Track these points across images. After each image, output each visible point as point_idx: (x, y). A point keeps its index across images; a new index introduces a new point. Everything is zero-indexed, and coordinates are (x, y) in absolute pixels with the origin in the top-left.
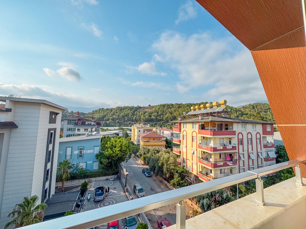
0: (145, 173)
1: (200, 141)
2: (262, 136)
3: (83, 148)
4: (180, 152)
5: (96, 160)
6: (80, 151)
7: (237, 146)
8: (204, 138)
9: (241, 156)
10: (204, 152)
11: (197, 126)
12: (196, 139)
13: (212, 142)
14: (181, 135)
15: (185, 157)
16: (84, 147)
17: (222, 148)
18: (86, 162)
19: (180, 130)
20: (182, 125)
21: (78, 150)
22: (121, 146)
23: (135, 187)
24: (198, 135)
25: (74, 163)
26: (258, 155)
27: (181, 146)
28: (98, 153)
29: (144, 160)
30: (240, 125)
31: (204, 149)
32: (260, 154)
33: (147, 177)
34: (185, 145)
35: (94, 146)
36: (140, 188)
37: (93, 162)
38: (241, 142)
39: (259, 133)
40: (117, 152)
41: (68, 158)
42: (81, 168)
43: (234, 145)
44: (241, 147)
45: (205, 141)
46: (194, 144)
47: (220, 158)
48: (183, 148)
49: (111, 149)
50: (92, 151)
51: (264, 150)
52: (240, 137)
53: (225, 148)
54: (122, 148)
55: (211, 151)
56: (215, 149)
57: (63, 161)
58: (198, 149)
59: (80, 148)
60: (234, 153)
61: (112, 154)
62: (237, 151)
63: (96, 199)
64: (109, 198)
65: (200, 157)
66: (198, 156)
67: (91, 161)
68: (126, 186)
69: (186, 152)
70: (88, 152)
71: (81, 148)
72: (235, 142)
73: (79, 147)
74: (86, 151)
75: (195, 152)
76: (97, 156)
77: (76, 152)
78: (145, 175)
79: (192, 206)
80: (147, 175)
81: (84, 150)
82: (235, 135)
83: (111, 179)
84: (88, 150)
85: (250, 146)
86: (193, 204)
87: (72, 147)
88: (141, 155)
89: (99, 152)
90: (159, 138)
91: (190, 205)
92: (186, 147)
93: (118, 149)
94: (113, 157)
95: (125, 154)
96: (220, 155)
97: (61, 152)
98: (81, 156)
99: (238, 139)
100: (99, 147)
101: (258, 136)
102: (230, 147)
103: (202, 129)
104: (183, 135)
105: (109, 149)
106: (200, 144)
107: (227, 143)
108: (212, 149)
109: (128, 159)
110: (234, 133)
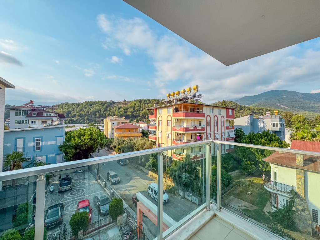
0: (120, 162)
1: (174, 124)
2: (226, 119)
3: (40, 138)
4: (156, 138)
5: (60, 152)
6: (37, 143)
7: (206, 127)
8: (178, 120)
9: (209, 136)
10: (178, 134)
11: (171, 110)
12: (171, 122)
13: (185, 124)
14: (157, 122)
15: (160, 142)
16: (42, 137)
17: (193, 128)
18: (46, 156)
19: (156, 117)
20: (158, 111)
21: (34, 141)
22: (91, 134)
23: (108, 174)
24: (173, 118)
25: (30, 157)
26: (222, 135)
27: (157, 132)
28: (62, 144)
29: (119, 151)
30: (208, 108)
31: (177, 130)
32: (223, 134)
33: (122, 165)
34: (160, 130)
35: (56, 136)
36: (115, 174)
37: (56, 155)
38: (209, 124)
39: (223, 116)
40: (86, 140)
41: (20, 150)
42: (40, 162)
43: (203, 126)
44: (209, 128)
45: (178, 124)
46: (169, 127)
47: (192, 139)
48: (158, 134)
49: (79, 138)
50: (54, 142)
51: (226, 131)
52: (209, 119)
53: (195, 129)
54: (92, 137)
55: (184, 131)
56: (187, 129)
57: (11, 153)
58: (172, 131)
59: (36, 138)
60: (203, 133)
61: (80, 142)
62: (205, 131)
63: (61, 189)
64: (78, 188)
65: (174, 138)
66: (172, 138)
67: (53, 154)
68: (98, 175)
69: (161, 137)
70: (49, 143)
71: (38, 138)
72: (204, 123)
73: (34, 138)
74: (45, 143)
75: (170, 135)
76: (61, 147)
77: (32, 144)
78: (120, 164)
79: (166, 183)
80: (122, 164)
81: (42, 141)
82: (204, 117)
83: (80, 171)
84: (49, 141)
85: (216, 128)
86: (167, 180)
87: (24, 138)
88: (115, 147)
89: (64, 143)
90: (135, 129)
91: (165, 183)
92: (162, 132)
93: (87, 137)
94: (82, 146)
95: (97, 142)
96: (192, 136)
97: (8, 145)
98: (38, 148)
99: (207, 121)
100: (62, 138)
101: (223, 120)
102: (200, 128)
103: (176, 111)
104: (159, 121)
105: (76, 138)
106: (174, 126)
107: (198, 125)
108: (185, 130)
109: (100, 149)
110: (203, 115)
